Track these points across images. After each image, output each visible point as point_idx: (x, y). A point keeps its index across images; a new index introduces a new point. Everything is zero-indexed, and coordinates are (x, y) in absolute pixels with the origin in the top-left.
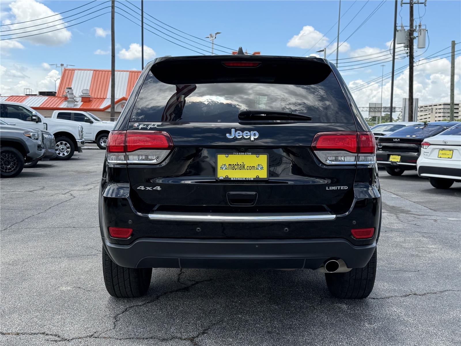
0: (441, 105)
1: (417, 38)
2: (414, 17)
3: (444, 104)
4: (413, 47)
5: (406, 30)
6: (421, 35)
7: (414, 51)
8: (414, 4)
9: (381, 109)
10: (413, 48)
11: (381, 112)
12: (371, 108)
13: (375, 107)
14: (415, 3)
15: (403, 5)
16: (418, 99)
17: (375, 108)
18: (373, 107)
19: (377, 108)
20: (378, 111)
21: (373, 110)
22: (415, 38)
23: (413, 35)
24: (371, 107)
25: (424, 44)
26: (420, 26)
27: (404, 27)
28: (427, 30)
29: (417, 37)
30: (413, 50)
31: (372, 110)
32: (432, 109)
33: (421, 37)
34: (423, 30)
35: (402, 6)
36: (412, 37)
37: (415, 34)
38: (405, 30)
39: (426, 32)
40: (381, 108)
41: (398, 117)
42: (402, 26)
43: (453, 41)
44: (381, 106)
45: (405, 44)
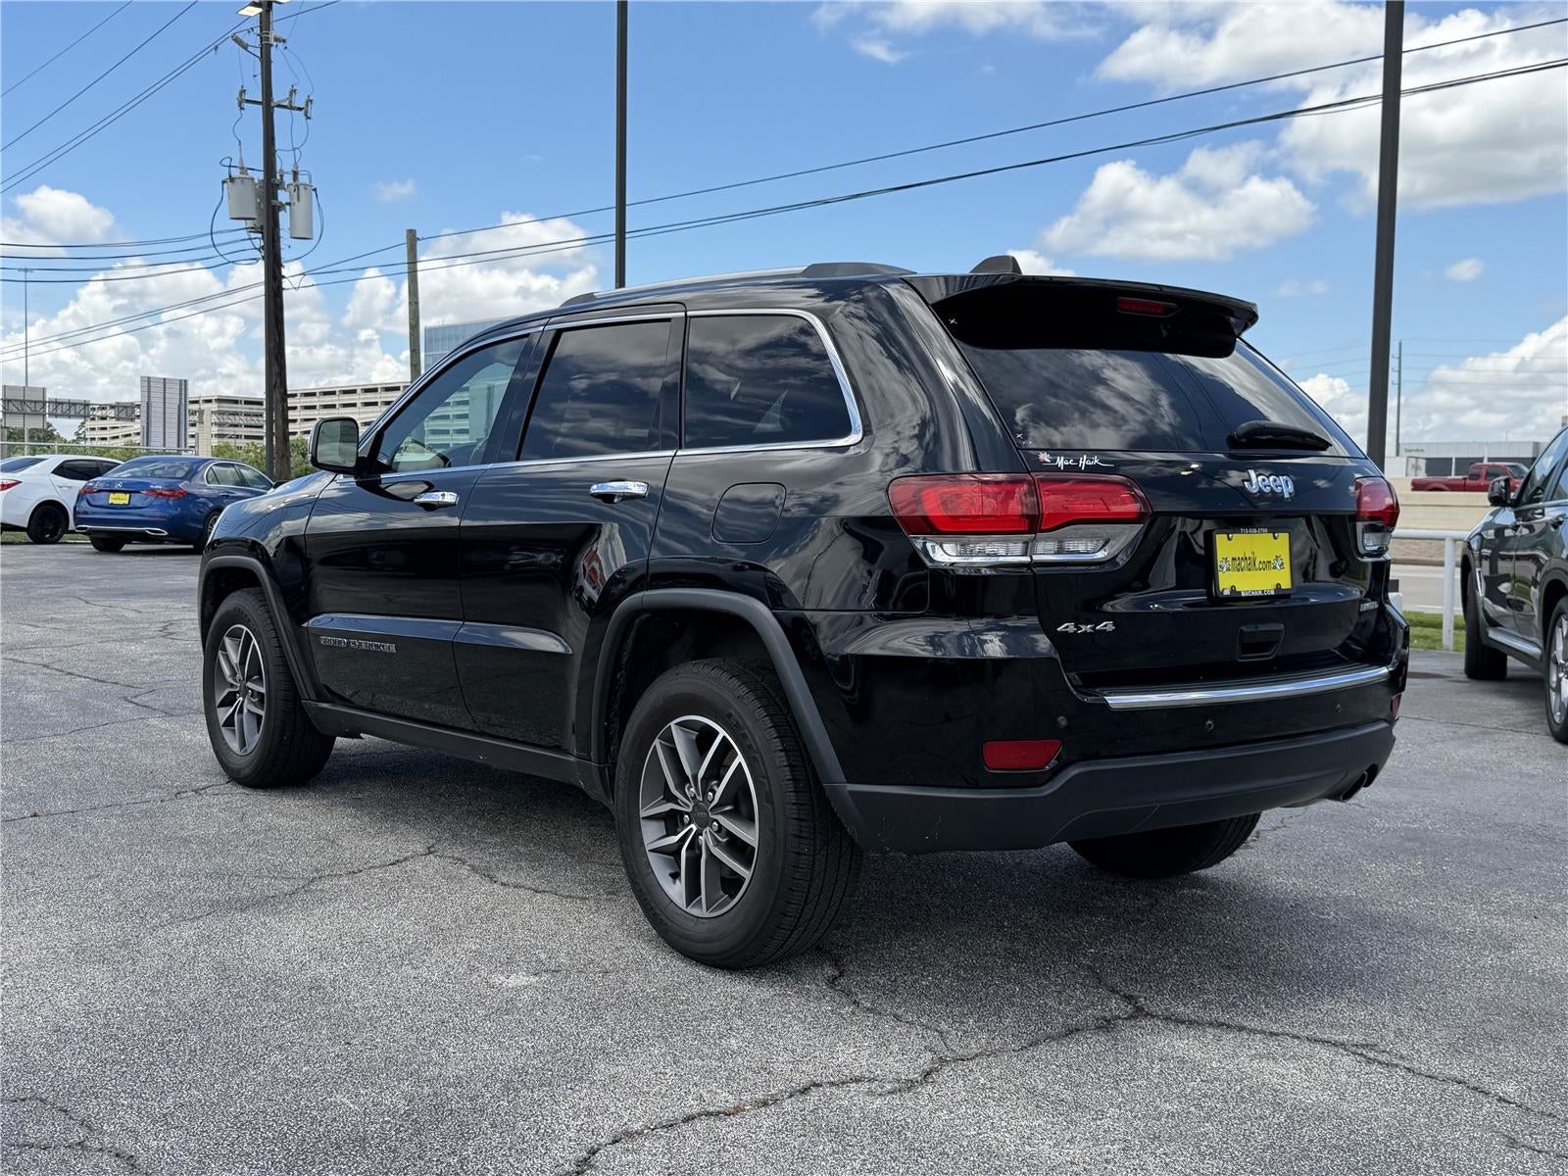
0: (209, 401)
1: (288, 207)
2: (278, 145)
3: (220, 400)
4: (278, 233)
5: (256, 181)
6: (298, 199)
7: (282, 246)
8: (275, 109)
9: (44, 407)
10: (279, 238)
11: (44, 415)
12: (9, 401)
13: (22, 398)
14: (279, 106)
15: (246, 105)
16: (186, 381)
17: (23, 402)
18: (16, 400)
19: (31, 401)
20: (35, 414)
21: (15, 410)
22: (281, 207)
23: (276, 198)
24: (8, 397)
25: (310, 229)
26: (295, 174)
27: (249, 171)
28: (315, 190)
29: (289, 204)
30: (279, 242)
31: (12, 408)
32: (201, 412)
33: (300, 207)
34: (306, 189)
35: (242, 108)
36: (274, 202)
37: (283, 196)
38: (253, 179)
39: (314, 193)
40: (44, 402)
41: (77, 434)
42: (242, 168)
43: (411, 230)
44: (44, 397)
45: (255, 221)
